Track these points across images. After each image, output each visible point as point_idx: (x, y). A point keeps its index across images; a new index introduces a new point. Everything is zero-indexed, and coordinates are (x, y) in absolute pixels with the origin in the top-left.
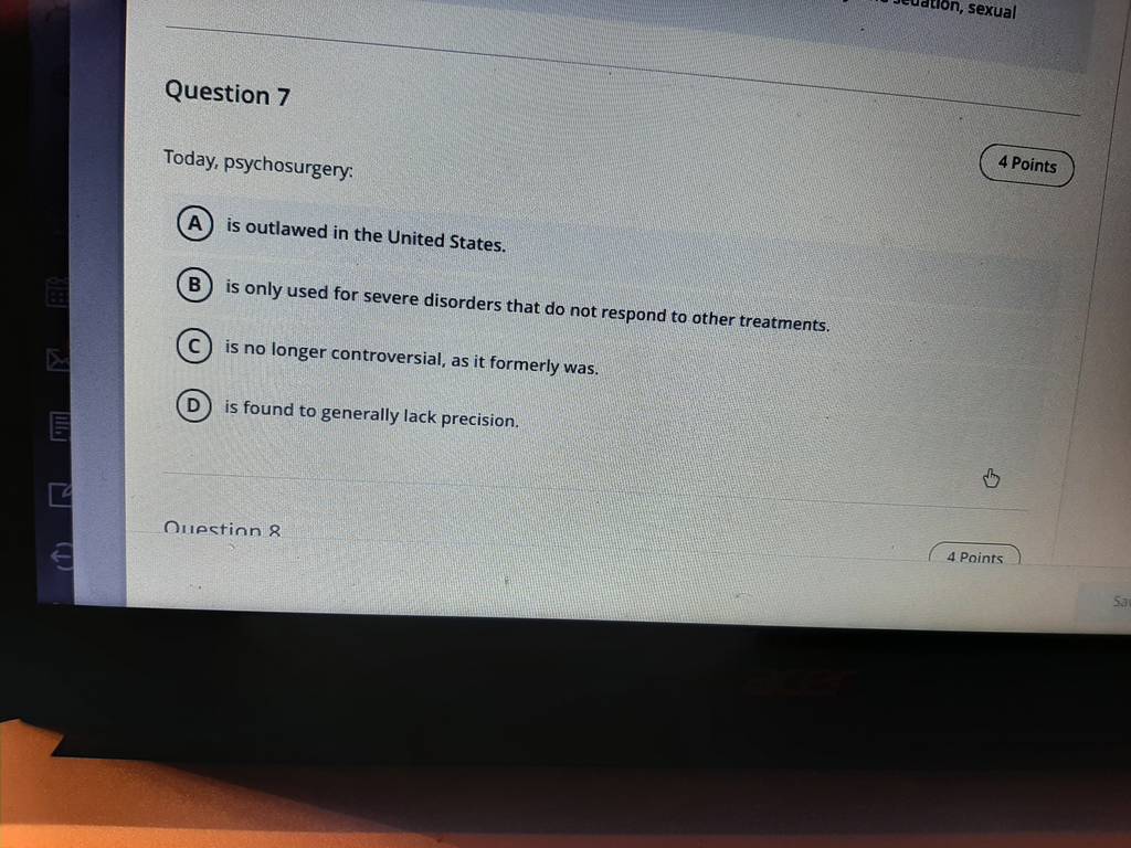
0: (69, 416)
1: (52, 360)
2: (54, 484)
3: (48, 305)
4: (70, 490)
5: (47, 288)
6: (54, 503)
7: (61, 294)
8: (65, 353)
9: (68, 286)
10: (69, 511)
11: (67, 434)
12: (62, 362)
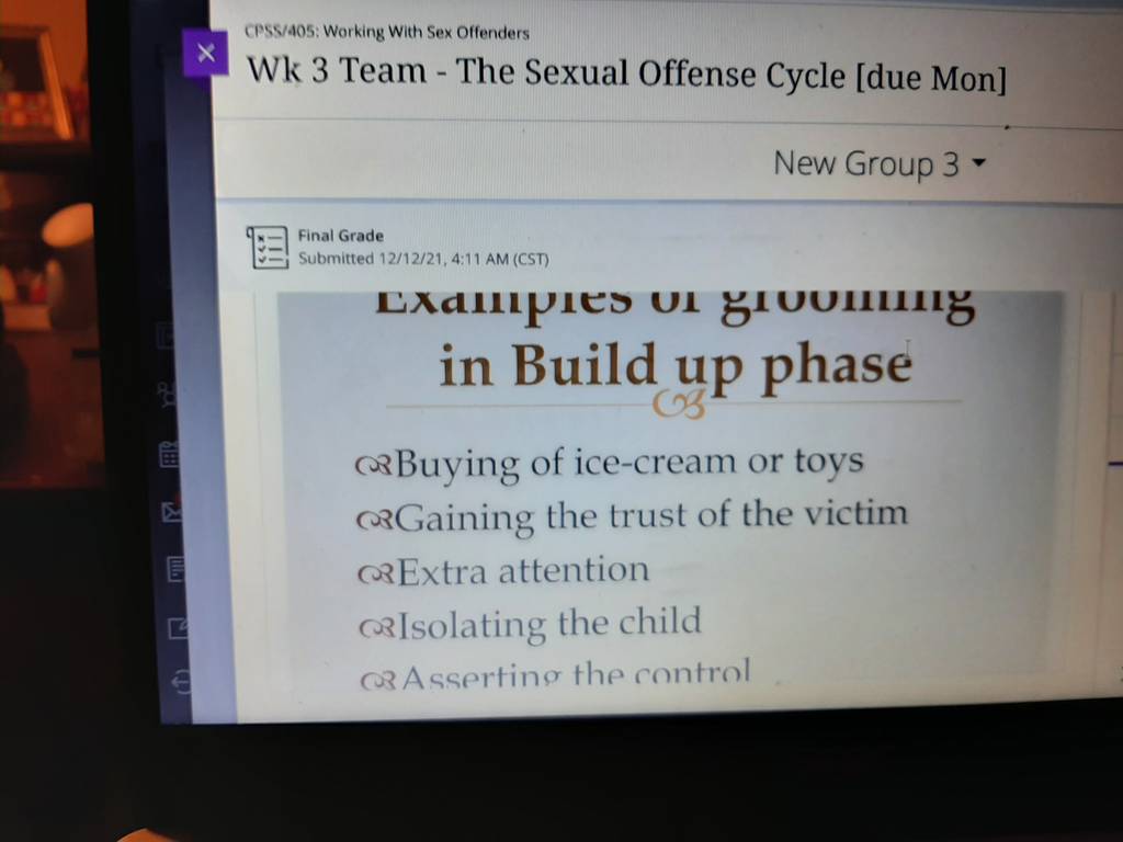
0: (183, 560)
1: (167, 512)
2: (173, 619)
3: (162, 466)
4: (186, 624)
5: (161, 451)
6: (173, 635)
7: (173, 456)
8: (177, 506)
9: (177, 448)
10: (185, 644)
11: (181, 575)
12: (175, 513)
